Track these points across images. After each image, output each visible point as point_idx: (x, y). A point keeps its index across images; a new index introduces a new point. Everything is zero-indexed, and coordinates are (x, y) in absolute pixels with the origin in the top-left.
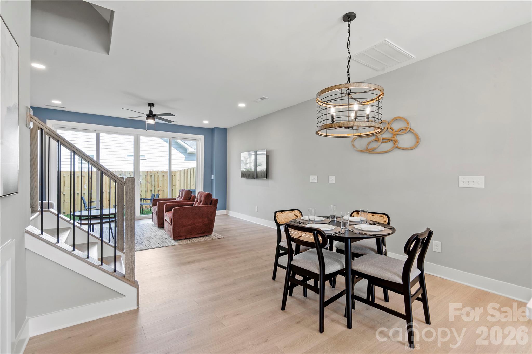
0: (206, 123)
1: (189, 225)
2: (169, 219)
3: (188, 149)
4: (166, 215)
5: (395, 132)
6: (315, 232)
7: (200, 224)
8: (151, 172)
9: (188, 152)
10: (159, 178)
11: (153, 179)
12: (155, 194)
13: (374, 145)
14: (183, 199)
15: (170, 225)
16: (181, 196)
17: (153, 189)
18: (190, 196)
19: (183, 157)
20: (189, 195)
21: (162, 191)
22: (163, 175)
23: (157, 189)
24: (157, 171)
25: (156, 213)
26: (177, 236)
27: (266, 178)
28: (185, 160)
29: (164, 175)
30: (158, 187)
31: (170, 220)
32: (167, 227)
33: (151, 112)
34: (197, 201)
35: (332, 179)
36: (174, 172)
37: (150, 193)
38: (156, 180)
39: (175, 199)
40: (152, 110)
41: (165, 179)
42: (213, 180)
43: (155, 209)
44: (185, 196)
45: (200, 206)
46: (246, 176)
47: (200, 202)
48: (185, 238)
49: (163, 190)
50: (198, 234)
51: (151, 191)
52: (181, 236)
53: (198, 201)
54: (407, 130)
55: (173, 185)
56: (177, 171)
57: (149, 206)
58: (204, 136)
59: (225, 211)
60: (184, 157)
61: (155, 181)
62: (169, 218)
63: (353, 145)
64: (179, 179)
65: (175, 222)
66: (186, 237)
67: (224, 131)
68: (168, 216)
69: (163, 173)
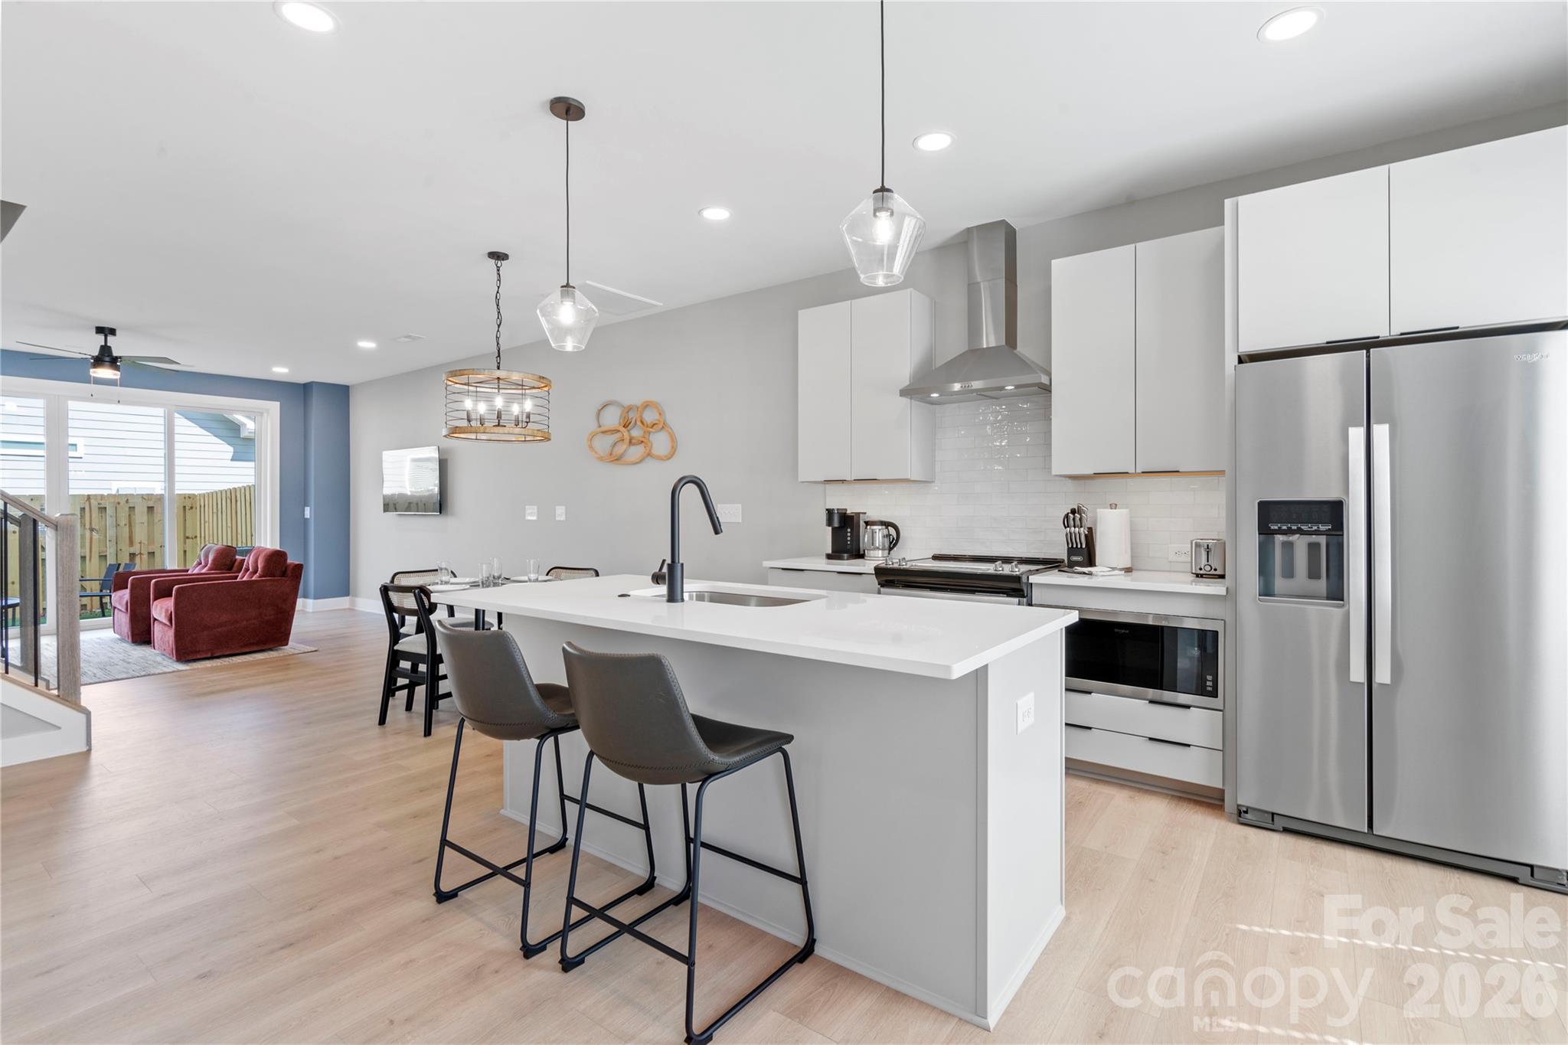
0: (280, 371)
1: (220, 625)
2: (163, 614)
3: (245, 425)
4: (156, 607)
5: (647, 426)
6: (417, 591)
7: (253, 621)
8: (101, 500)
9: (244, 434)
10: (132, 516)
11: (109, 521)
12: (119, 565)
13: (620, 449)
14: (210, 569)
15: (166, 628)
16: (203, 561)
17: (110, 552)
18: (231, 561)
19: (228, 450)
20: (227, 560)
21: (145, 557)
22: (148, 507)
23: (126, 551)
24: (126, 495)
25: (125, 607)
26: (185, 652)
27: (440, 513)
28: (232, 460)
29: (152, 508)
30: (131, 543)
31: (166, 616)
32: (160, 636)
33: (105, 350)
34: (247, 570)
35: (560, 513)
36: (190, 498)
37: (100, 565)
38: (123, 521)
39: (187, 571)
40: (108, 344)
41: (156, 520)
42: (307, 519)
43: (121, 598)
44: (214, 560)
45: (256, 581)
46: (396, 509)
47: (255, 572)
48: (209, 655)
49: (149, 553)
50: (246, 645)
51: (103, 557)
52: (199, 651)
53: (251, 570)
54: (660, 425)
55: (188, 538)
56: (200, 495)
57: (98, 598)
58: (278, 403)
59: (347, 598)
60: (231, 449)
61: (117, 525)
62: (164, 610)
63: (591, 447)
64: (207, 519)
65: (181, 621)
66: (212, 654)
67: (340, 394)
68: (162, 608)
69: (151, 500)
